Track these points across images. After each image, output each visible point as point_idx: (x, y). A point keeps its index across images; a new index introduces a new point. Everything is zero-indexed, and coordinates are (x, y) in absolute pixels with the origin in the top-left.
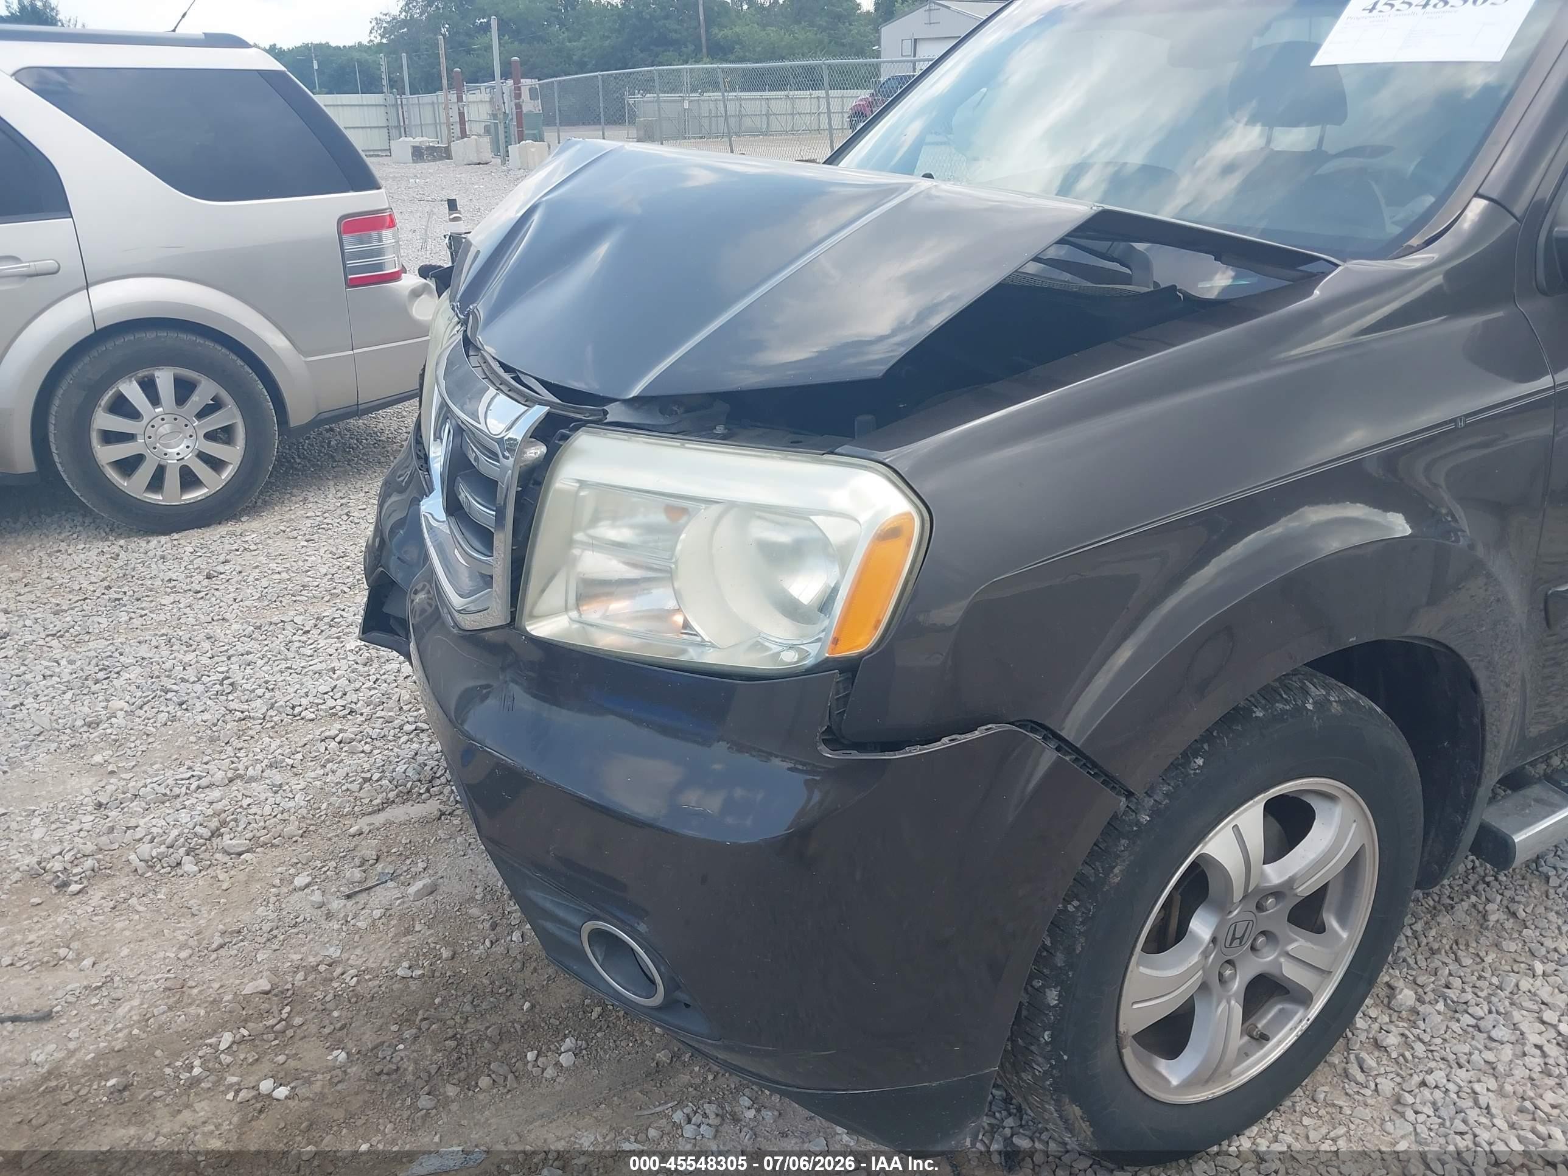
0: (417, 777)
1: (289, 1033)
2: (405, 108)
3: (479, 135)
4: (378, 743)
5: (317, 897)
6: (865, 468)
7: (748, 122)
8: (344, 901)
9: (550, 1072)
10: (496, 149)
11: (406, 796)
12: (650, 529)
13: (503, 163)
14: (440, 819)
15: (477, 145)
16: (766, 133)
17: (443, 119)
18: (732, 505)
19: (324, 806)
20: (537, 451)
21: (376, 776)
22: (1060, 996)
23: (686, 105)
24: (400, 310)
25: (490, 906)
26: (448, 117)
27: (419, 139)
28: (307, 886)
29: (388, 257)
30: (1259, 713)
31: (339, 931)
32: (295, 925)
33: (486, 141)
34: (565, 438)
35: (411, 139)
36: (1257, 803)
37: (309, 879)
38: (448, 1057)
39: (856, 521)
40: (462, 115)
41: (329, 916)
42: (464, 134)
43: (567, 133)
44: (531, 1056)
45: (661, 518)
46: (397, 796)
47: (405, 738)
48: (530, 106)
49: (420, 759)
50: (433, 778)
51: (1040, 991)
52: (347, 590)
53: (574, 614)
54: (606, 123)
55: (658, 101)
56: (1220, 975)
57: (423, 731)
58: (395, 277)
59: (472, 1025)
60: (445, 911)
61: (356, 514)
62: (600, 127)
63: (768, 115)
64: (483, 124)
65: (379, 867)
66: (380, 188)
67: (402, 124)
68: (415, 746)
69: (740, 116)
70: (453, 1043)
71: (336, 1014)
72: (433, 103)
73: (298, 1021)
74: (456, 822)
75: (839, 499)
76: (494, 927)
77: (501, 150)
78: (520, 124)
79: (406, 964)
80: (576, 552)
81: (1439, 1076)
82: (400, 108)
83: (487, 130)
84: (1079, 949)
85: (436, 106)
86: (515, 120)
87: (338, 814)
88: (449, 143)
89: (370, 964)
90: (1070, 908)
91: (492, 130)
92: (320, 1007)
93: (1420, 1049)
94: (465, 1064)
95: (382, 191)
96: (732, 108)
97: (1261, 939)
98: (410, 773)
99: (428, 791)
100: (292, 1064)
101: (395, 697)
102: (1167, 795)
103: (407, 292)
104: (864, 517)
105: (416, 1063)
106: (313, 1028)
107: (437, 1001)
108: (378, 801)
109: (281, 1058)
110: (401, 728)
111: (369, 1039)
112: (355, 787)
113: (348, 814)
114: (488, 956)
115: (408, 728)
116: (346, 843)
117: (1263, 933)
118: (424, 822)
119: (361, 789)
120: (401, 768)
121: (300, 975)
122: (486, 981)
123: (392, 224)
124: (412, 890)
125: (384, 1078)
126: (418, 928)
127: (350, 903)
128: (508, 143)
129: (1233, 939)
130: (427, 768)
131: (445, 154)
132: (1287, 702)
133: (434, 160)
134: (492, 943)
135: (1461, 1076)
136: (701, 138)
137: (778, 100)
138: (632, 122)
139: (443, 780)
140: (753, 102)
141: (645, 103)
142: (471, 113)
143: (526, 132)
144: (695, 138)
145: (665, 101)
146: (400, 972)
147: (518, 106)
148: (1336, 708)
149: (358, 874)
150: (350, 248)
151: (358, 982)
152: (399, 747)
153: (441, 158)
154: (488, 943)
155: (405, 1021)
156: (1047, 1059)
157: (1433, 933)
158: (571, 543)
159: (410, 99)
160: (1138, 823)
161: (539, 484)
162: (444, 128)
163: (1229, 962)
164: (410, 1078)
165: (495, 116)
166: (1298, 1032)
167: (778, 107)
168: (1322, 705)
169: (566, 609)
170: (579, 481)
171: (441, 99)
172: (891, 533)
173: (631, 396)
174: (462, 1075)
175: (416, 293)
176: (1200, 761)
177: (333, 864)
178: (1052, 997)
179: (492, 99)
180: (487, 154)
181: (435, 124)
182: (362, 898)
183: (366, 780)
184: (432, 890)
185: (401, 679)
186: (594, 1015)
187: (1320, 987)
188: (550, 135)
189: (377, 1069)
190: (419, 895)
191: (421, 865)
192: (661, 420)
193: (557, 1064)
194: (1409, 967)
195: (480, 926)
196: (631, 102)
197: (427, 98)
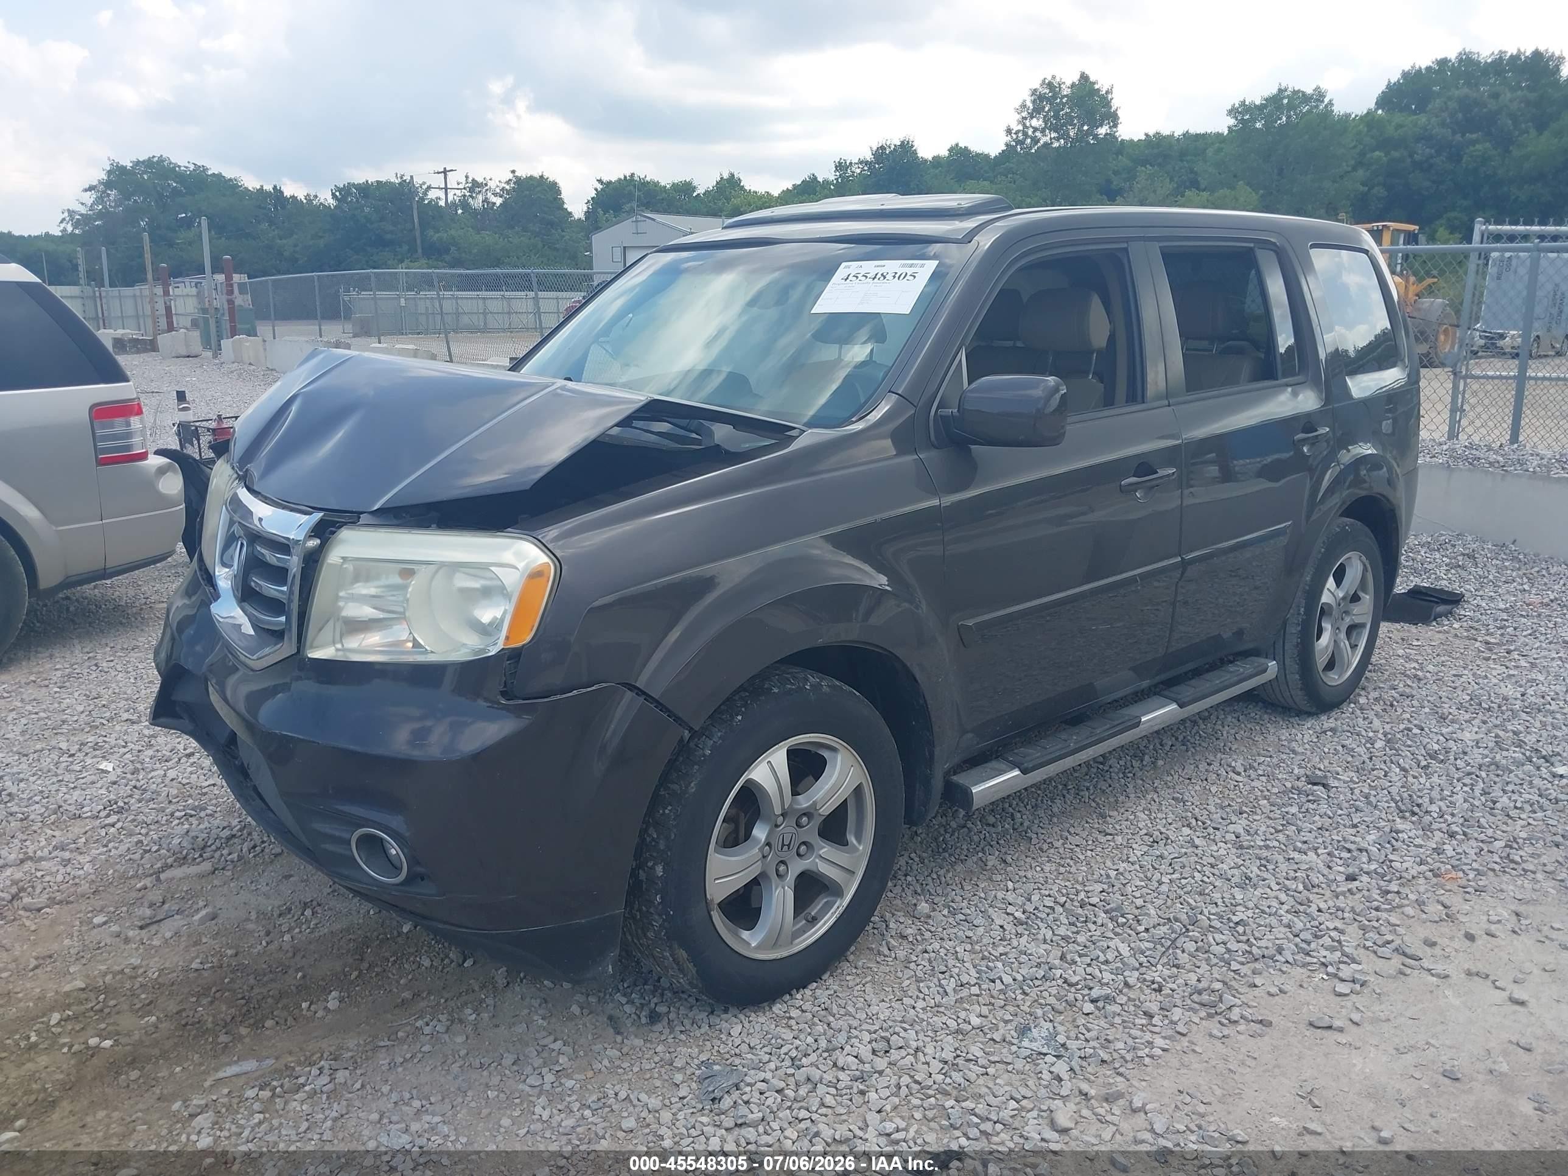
0: (190, 846)
1: (107, 1010)
2: (104, 301)
3: (187, 329)
4: (152, 827)
5: (115, 928)
6: (521, 539)
7: (465, 320)
8: (137, 932)
9: (320, 1014)
10: (206, 343)
11: (183, 860)
12: (390, 587)
13: (215, 356)
14: (214, 873)
15: (185, 338)
16: (485, 330)
17: (148, 311)
18: (442, 565)
19: (111, 872)
20: (314, 543)
21: (155, 848)
22: (664, 868)
23: (403, 302)
24: (148, 484)
25: (264, 922)
26: (154, 310)
27: (120, 332)
28: (105, 923)
29: (136, 440)
30: (776, 690)
31: (137, 949)
32: (99, 948)
33: (196, 334)
34: (333, 533)
35: (112, 331)
36: (781, 748)
37: (105, 919)
38: (240, 1010)
39: (517, 568)
40: (168, 309)
41: (127, 941)
42: (171, 328)
43: (281, 328)
44: (304, 1005)
45: (397, 580)
46: (175, 861)
47: (177, 821)
48: (242, 300)
49: (191, 834)
50: (205, 847)
51: (653, 868)
52: (105, 722)
53: (339, 646)
54: (323, 318)
55: (375, 299)
56: (777, 870)
57: (191, 816)
58: (143, 456)
59: (256, 990)
60: (226, 929)
61: (105, 664)
62: (316, 322)
63: (485, 314)
64: (190, 318)
65: (166, 906)
66: (128, 381)
67: (100, 315)
68: (186, 826)
69: (458, 314)
70: (243, 1002)
71: (143, 996)
72: (135, 296)
73: (112, 1003)
74: (229, 873)
75: (508, 557)
76: (268, 934)
77: (212, 344)
78: (232, 319)
79: (198, 961)
80: (341, 604)
81: (936, 946)
82: (98, 300)
83: (195, 324)
84: (673, 837)
85: (139, 301)
86: (227, 314)
87: (124, 878)
88: (155, 336)
89: (167, 965)
90: (667, 811)
91: (202, 324)
92: (128, 993)
93: (928, 935)
94: (253, 1014)
95: (131, 383)
96: (448, 306)
97: (803, 848)
98: (184, 844)
99: (201, 856)
100: (110, 1028)
101: (164, 794)
102: (720, 738)
103: (154, 470)
104: (521, 565)
105: (214, 1017)
106: (125, 1007)
107: (226, 981)
108: (159, 865)
109: (103, 1026)
110: (172, 815)
111: (173, 1007)
112: (137, 856)
113: (132, 877)
114: (265, 952)
115: (178, 814)
116: (134, 894)
117: (804, 843)
118: (201, 876)
119: (142, 858)
120: (176, 841)
121: (109, 977)
122: (264, 966)
123: (139, 412)
124: (197, 917)
125: (189, 1027)
126: (204, 940)
127: (144, 931)
128: (220, 338)
129: (783, 845)
130: (200, 839)
131: (151, 346)
132: (793, 684)
133: (138, 352)
134: (268, 943)
135: (948, 944)
136: (419, 333)
137: (495, 300)
138: (348, 318)
139: (213, 847)
140: (469, 301)
141: (362, 300)
142: (178, 306)
143: (238, 326)
144: (412, 334)
145: (380, 299)
146: (194, 966)
147: (231, 302)
148: (825, 689)
149: (148, 912)
150: (99, 432)
151: (159, 976)
152: (173, 828)
153: (146, 351)
154: (264, 943)
155: (199, 995)
156: (660, 915)
157: (950, 875)
158: (337, 598)
159: (107, 290)
160: (704, 755)
161: (317, 561)
162: (149, 322)
163: (783, 862)
164: (210, 1026)
165: (204, 311)
166: (837, 915)
167: (495, 306)
168: (816, 687)
169: (334, 643)
170: (343, 558)
171: (147, 293)
172: (536, 575)
173: (375, 508)
174: (252, 1021)
175: (162, 471)
176: (740, 718)
177: (124, 909)
178: (659, 870)
179: (198, 293)
180: (197, 347)
181: (137, 317)
182: (154, 928)
183: (146, 852)
184: (214, 917)
185: (167, 781)
186: (353, 977)
187: (849, 883)
188: (264, 329)
189: (183, 1022)
190: (202, 921)
191: (201, 904)
192: (395, 522)
193: (326, 1008)
194: (931, 894)
195: (256, 935)
196: (346, 298)
197: (127, 291)
